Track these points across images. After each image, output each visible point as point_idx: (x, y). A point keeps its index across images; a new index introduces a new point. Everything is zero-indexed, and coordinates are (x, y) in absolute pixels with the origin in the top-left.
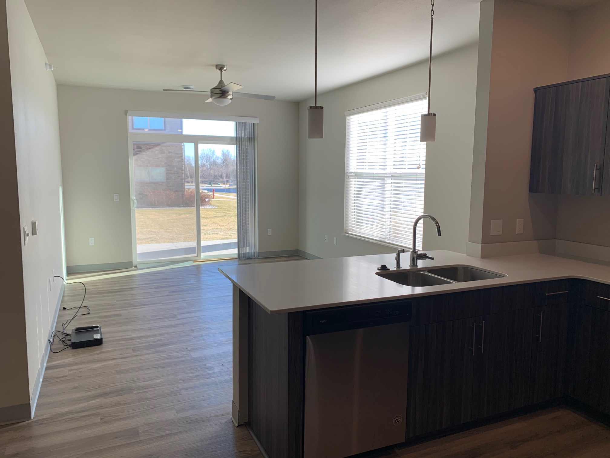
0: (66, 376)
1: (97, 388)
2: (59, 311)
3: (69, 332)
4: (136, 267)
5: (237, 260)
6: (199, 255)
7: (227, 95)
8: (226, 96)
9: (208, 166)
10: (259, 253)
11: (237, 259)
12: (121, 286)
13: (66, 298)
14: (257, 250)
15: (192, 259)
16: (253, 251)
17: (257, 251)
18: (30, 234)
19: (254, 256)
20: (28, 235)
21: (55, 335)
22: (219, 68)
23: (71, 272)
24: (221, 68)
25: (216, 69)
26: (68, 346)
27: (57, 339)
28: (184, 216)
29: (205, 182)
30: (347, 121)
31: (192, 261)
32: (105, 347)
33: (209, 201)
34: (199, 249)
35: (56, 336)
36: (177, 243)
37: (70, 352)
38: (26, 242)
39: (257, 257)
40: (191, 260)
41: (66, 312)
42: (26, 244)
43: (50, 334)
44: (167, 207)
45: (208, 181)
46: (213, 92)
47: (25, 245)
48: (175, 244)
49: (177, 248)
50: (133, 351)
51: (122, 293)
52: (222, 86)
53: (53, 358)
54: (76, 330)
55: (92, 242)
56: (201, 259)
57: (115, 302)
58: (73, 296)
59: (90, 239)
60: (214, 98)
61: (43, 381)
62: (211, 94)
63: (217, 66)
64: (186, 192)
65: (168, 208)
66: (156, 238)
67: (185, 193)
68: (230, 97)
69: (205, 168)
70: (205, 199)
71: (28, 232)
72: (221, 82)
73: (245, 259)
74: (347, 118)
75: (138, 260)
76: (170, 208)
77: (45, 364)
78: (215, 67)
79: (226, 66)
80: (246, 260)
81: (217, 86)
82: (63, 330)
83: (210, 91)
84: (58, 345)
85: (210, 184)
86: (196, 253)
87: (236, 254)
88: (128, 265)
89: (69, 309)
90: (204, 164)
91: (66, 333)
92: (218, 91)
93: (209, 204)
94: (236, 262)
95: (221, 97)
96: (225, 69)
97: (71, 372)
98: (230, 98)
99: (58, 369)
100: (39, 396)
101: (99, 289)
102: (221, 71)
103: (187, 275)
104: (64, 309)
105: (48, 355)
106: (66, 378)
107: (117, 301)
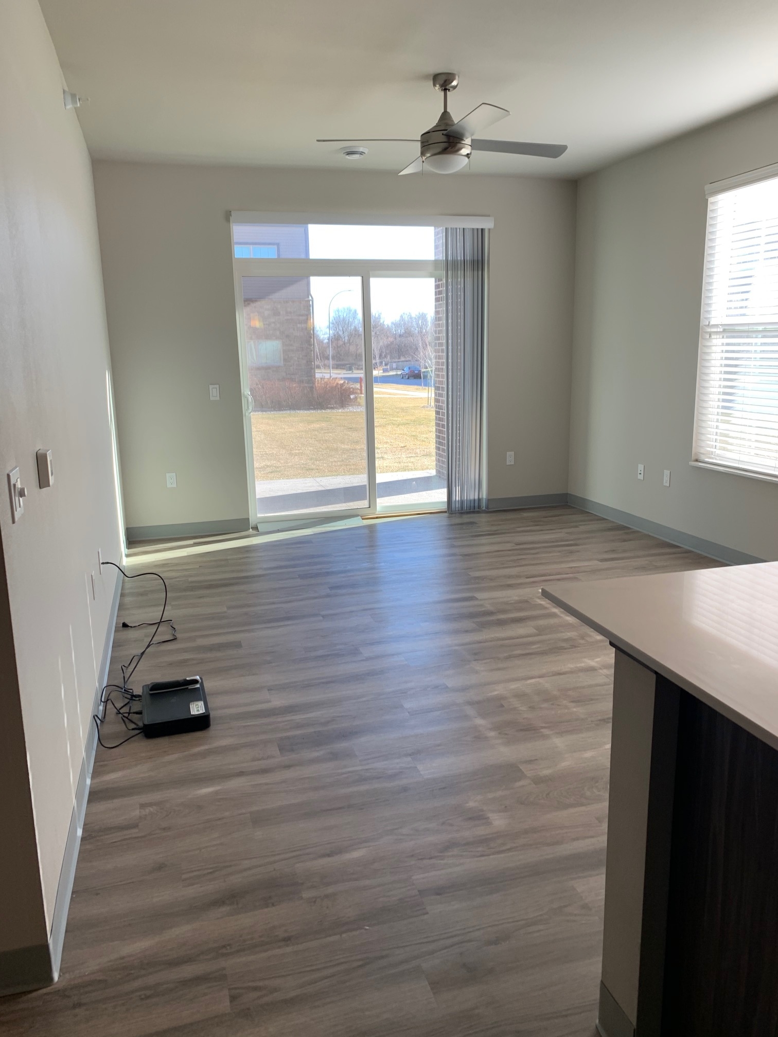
0: (136, 826)
1: (211, 873)
2: (115, 631)
3: (138, 691)
4: (256, 528)
5: (446, 515)
6: (372, 504)
7: (459, 145)
8: (457, 148)
9: (346, 338)
10: (489, 500)
11: (445, 512)
12: (233, 571)
13: (128, 600)
14: (484, 495)
15: (359, 514)
16: (476, 497)
17: (484, 497)
18: (31, 487)
19: (479, 507)
20: (22, 494)
21: (108, 700)
22: (442, 82)
23: (135, 539)
24: (445, 81)
25: (434, 85)
26: (138, 732)
27: (111, 710)
28: (318, 426)
29: (341, 367)
30: (710, 207)
31: (360, 517)
32: (217, 737)
33: (356, 398)
34: (372, 490)
35: (110, 700)
36: (321, 478)
37: (142, 746)
38: (16, 513)
39: (484, 508)
40: (357, 516)
41: (131, 634)
42: (16, 519)
43: (96, 694)
44: (286, 410)
45: (347, 364)
46: (427, 142)
47: (14, 522)
48: (318, 479)
49: (323, 489)
50: (279, 750)
51: (236, 588)
52: (447, 125)
53: (105, 763)
54: (151, 690)
55: (171, 480)
56: (377, 513)
57: (225, 609)
58: (142, 594)
59: (168, 475)
60: (429, 155)
61: (83, 839)
62: (422, 147)
63: (436, 78)
64: (318, 383)
65: (288, 412)
66: (278, 467)
67: (316, 385)
68: (465, 151)
69: (341, 343)
70: (349, 396)
71: (21, 484)
72: (445, 115)
73: (462, 513)
74: (711, 200)
75: (259, 515)
76: (293, 412)
77: (88, 781)
78: (431, 83)
79: (457, 77)
80: (465, 516)
81: (435, 126)
82: (125, 682)
83: (420, 139)
84: (116, 727)
85: (350, 369)
86: (364, 499)
87: (444, 502)
88: (241, 526)
89: (134, 627)
90: (339, 336)
91: (131, 691)
92: (440, 137)
93: (357, 404)
94: (443, 520)
95: (445, 151)
96: (454, 83)
97: (148, 810)
98: (465, 154)
99: (116, 801)
100: (73, 893)
101: (190, 579)
102: (445, 90)
103: (356, 548)
104: (125, 625)
105: (94, 753)
106: (136, 830)
107: (229, 608)
